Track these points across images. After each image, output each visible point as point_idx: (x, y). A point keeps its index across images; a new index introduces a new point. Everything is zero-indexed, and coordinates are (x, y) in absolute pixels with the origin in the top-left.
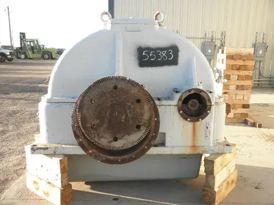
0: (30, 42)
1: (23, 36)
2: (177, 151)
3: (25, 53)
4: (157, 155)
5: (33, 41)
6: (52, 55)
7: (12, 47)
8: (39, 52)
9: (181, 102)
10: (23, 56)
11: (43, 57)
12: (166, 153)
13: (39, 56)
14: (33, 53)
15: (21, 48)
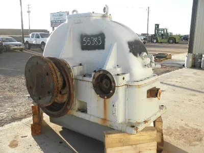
0: (161, 30)
1: (157, 26)
2: (92, 119)
3: (157, 39)
4: (81, 118)
5: (163, 30)
6: (175, 40)
7: (148, 34)
8: (166, 38)
9: (94, 80)
10: (155, 41)
11: (169, 42)
12: (86, 119)
13: (166, 40)
14: (163, 38)
15: (155, 35)
